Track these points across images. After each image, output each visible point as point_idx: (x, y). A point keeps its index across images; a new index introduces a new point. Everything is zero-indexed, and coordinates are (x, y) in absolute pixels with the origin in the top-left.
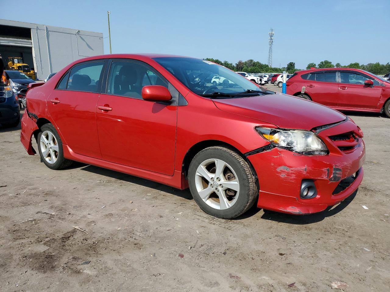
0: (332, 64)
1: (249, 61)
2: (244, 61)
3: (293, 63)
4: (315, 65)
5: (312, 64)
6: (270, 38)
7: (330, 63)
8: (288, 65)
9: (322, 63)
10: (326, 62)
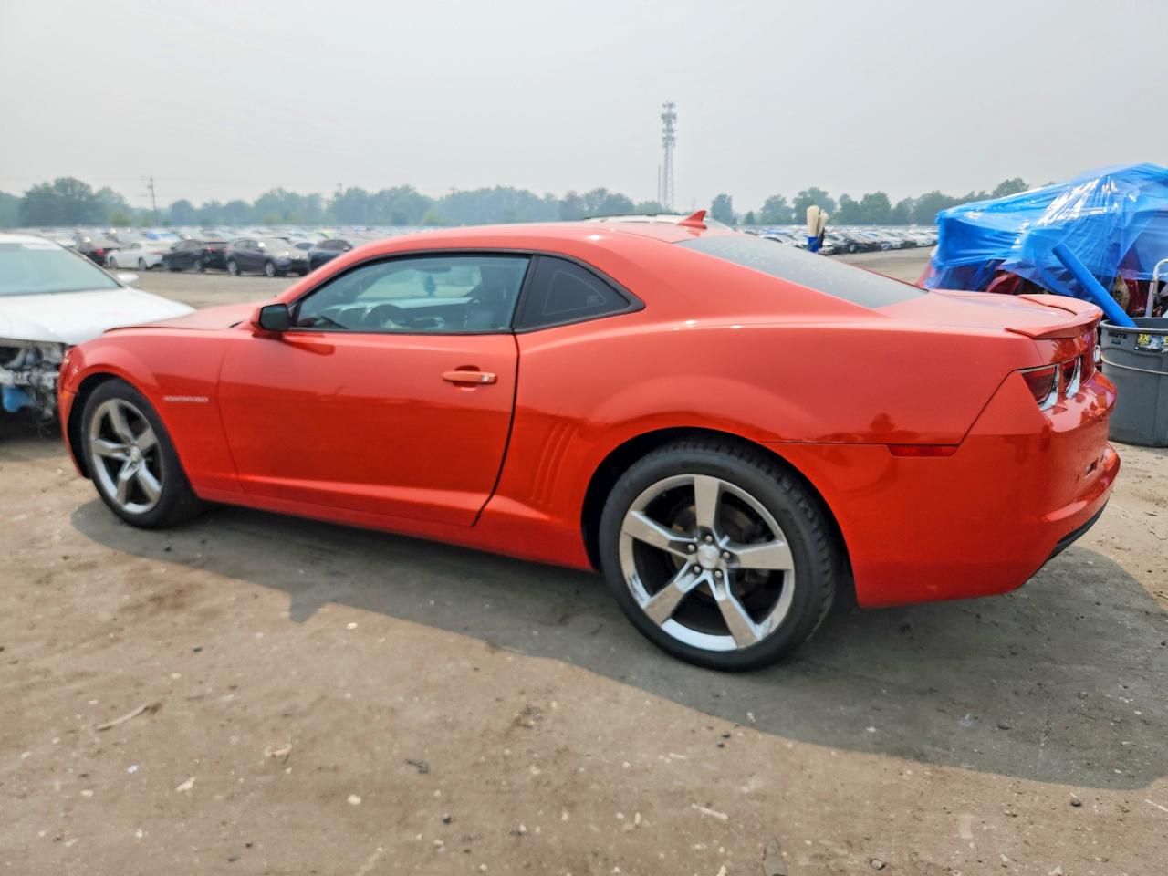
0: (830, 196)
1: (595, 192)
2: (581, 192)
4: (784, 199)
6: (665, 126)
8: (714, 202)
9: (802, 193)
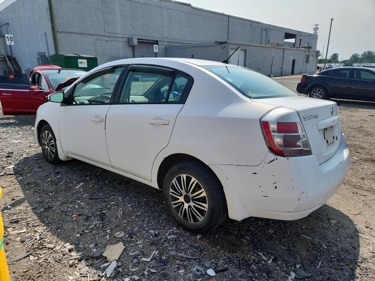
3: (336, 54)
5: (356, 54)
7: (373, 53)
10: (369, 52)
